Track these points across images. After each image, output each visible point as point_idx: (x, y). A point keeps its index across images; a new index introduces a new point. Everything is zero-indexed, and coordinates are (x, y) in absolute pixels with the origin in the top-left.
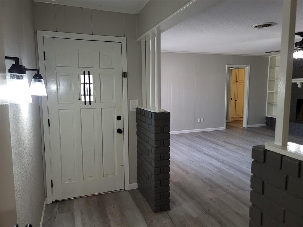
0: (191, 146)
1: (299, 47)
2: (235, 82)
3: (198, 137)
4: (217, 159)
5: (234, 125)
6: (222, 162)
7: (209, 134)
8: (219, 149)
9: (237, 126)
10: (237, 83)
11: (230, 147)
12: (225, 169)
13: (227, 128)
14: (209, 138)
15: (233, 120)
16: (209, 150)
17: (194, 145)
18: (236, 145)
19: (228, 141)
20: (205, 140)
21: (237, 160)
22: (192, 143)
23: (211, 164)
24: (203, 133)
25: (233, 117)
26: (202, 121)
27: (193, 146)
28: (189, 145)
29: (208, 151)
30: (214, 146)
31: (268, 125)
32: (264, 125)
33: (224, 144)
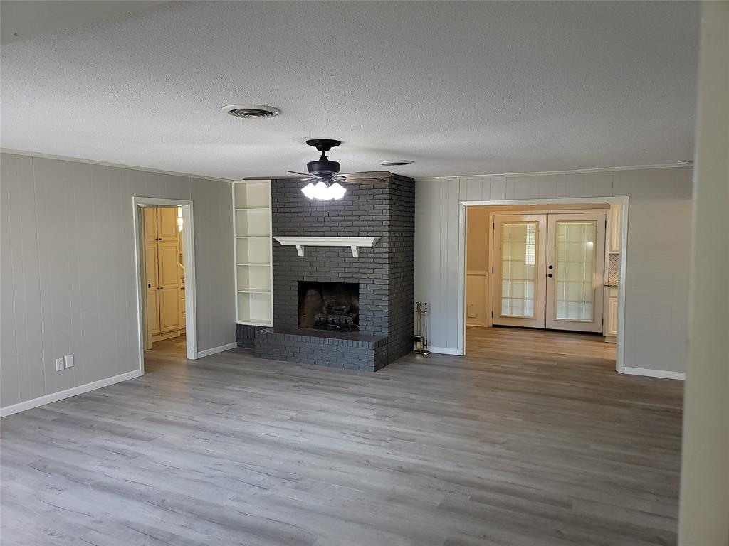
0: (42, 467)
1: (317, 173)
2: (153, 239)
3: (62, 420)
4: (142, 497)
5: (162, 355)
6: (161, 504)
7: (96, 400)
8: (140, 455)
9: (171, 359)
10: (161, 244)
11: (172, 436)
12: (176, 530)
13: (146, 370)
14: (99, 419)
15: (155, 339)
16: (110, 467)
17: (52, 458)
18: (184, 426)
19: (162, 417)
20: (89, 427)
21: (202, 482)
22: (42, 454)
23: (127, 525)
24: (77, 400)
25: (155, 331)
26: (69, 361)
27: (50, 467)
28: (33, 466)
29: (107, 470)
30: (119, 444)
31: (243, 343)
32: (234, 345)
33: (152, 430)
